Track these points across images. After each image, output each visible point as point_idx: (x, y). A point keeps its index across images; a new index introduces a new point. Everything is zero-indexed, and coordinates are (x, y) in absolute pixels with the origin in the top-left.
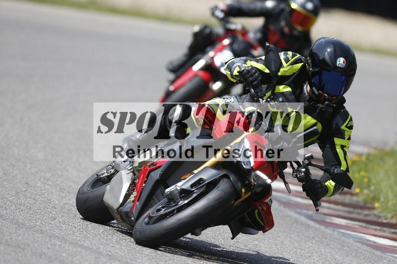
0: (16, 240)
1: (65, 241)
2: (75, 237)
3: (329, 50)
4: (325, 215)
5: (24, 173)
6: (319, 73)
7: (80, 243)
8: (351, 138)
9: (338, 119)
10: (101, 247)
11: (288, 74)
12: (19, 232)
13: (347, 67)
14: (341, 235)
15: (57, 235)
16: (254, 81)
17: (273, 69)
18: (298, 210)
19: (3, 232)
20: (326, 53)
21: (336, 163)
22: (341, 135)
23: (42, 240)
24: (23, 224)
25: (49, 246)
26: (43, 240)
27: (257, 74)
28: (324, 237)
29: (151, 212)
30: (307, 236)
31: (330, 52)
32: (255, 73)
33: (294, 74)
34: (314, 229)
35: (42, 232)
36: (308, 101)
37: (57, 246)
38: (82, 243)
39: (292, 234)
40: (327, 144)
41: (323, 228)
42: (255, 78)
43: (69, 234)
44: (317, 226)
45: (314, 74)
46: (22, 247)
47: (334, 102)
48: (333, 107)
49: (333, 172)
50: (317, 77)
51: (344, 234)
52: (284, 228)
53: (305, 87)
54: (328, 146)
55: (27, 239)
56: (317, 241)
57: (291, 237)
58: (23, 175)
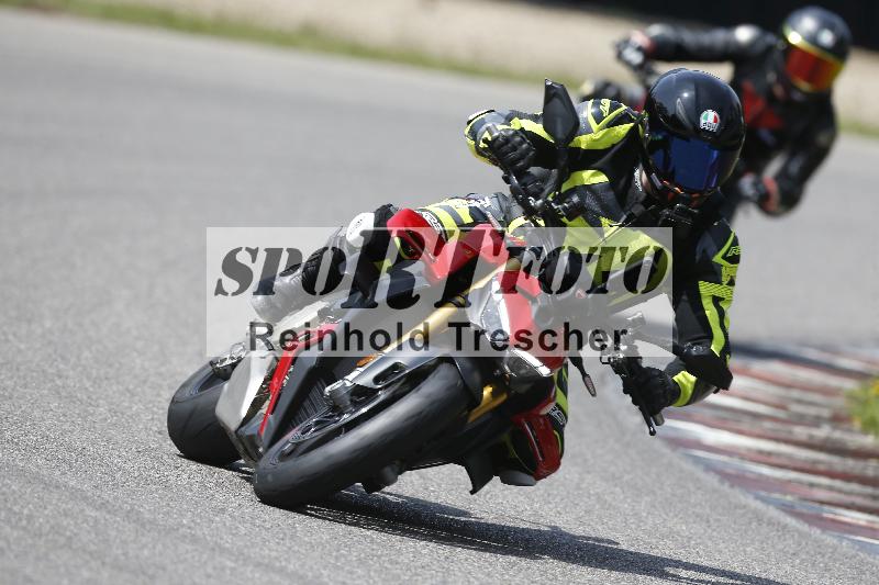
0: (137, 557)
1: (244, 560)
2: (267, 552)
3: (686, 95)
4: (822, 503)
5: (155, 409)
6: (663, 145)
7: (278, 564)
8: (737, 281)
9: (707, 241)
10: (325, 573)
11: (601, 147)
12: (144, 540)
13: (723, 131)
14: (857, 547)
15: (227, 545)
16: (519, 160)
17: (560, 135)
18: (763, 493)
19: (107, 540)
20: (679, 100)
21: (703, 335)
22: (714, 275)
23: (193, 557)
24: (153, 522)
25: (210, 570)
26: (197, 558)
27: (524, 146)
28: (820, 553)
29: (293, 435)
30: (780, 551)
31: (689, 99)
32: (521, 143)
33: (613, 146)
34: (796, 535)
35: (194, 540)
36: (643, 203)
37: (228, 572)
38: (284, 563)
39: (747, 545)
40: (682, 295)
41: (816, 532)
42: (521, 154)
43: (253, 545)
44: (805, 527)
45: (654, 145)
46: (150, 572)
47: (695, 203)
48: (691, 214)
49: (689, 352)
50: (660, 153)
51: (863, 546)
52: (731, 531)
53: (637, 173)
54: (685, 297)
55: (161, 554)
56: (803, 561)
57: (745, 551)
58: (153, 413)
